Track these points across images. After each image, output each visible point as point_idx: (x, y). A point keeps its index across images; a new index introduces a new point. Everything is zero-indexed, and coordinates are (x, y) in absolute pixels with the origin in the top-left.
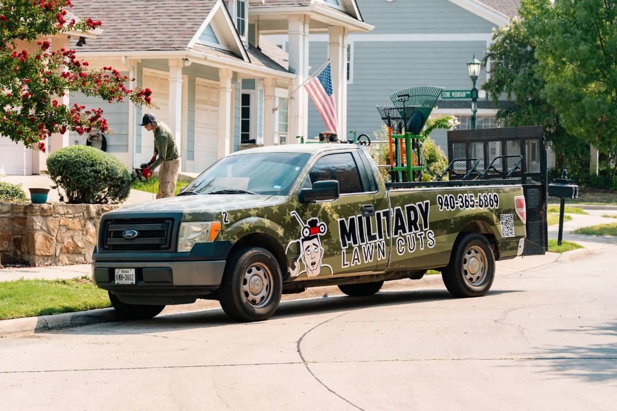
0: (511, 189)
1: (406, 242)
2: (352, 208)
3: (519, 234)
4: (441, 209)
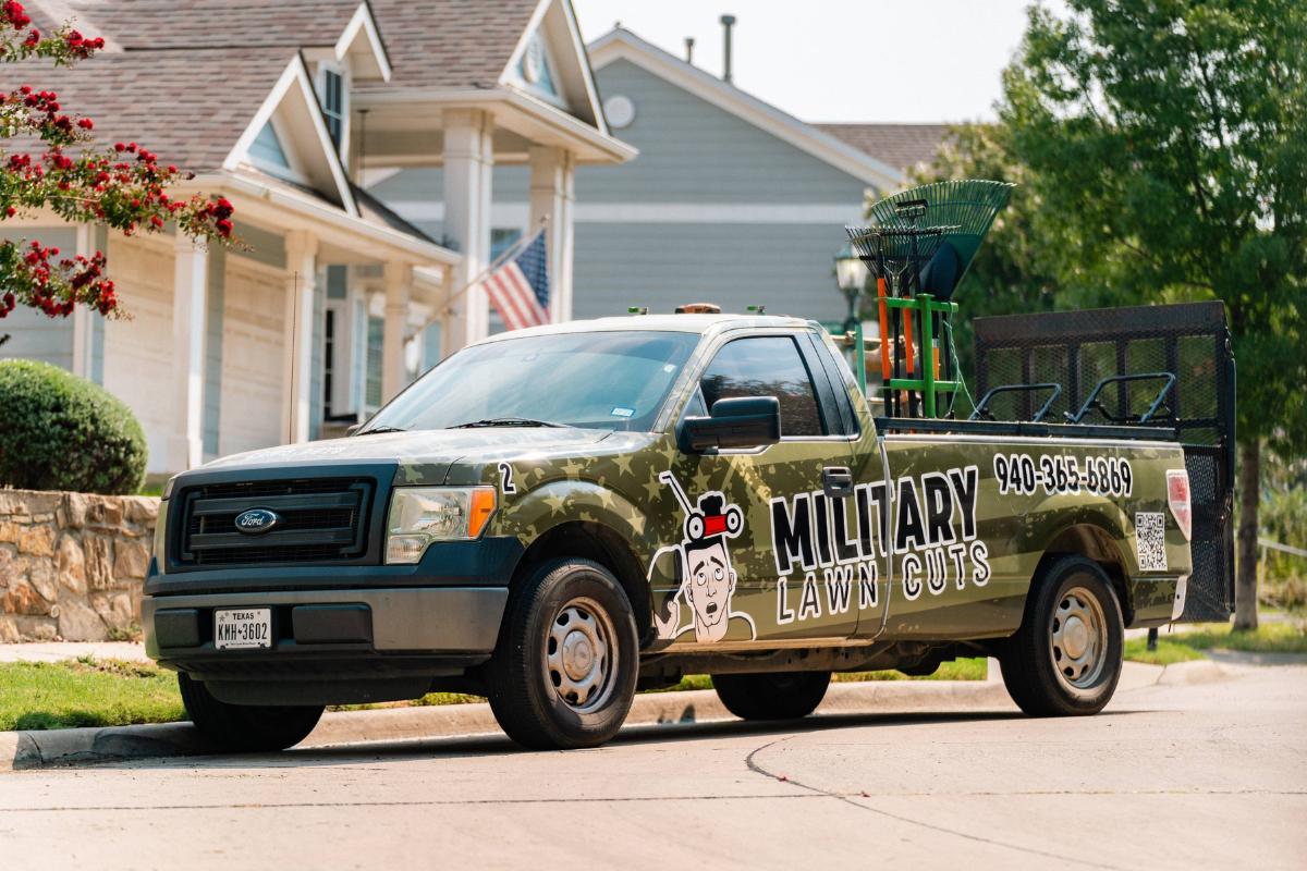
0: (1157, 451)
1: (924, 567)
2: (802, 473)
3: (1176, 565)
4: (1004, 489)
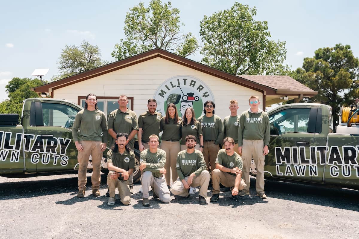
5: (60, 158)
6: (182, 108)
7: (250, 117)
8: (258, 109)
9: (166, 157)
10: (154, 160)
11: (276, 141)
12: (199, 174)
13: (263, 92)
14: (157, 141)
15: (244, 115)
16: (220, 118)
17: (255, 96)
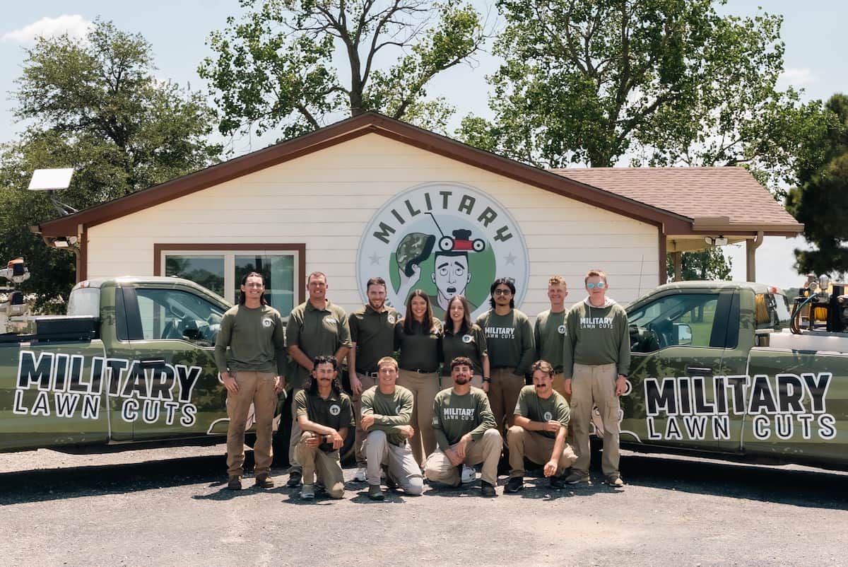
5: (179, 410)
6: (438, 271)
7: (587, 316)
8: (603, 298)
9: (413, 403)
10: (390, 410)
11: (645, 366)
12: (481, 435)
13: (659, 225)
14: (394, 369)
15: (575, 311)
16: (526, 318)
17: (597, 272)
